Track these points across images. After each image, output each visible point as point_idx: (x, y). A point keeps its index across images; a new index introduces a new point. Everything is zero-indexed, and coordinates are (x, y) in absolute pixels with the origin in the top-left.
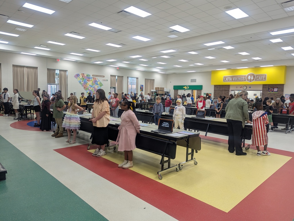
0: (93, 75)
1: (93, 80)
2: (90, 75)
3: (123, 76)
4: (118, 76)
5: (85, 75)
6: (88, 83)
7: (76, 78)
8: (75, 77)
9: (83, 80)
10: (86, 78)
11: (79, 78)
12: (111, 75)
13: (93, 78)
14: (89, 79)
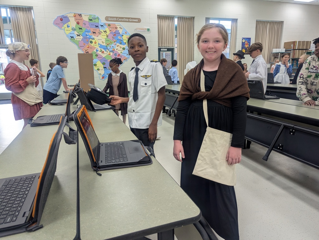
0: (107, 19)
1: (108, 32)
2: (98, 18)
3: (194, 18)
4: (180, 18)
5: (86, 18)
6: (93, 39)
7: (60, 28)
8: (56, 23)
9: (81, 33)
10: (87, 25)
11: (68, 26)
12: (158, 16)
13: (109, 25)
14: (97, 29)
